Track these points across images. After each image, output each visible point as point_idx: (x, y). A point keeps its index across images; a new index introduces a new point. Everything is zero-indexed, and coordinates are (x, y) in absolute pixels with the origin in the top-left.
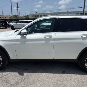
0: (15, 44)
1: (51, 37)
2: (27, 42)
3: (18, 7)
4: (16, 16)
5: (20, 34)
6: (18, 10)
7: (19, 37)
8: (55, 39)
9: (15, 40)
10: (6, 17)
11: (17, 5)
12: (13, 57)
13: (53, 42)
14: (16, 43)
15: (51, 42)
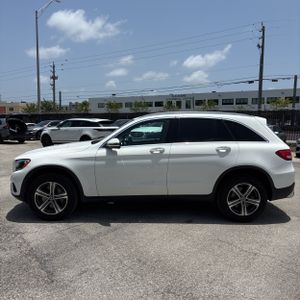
0: (95, 166)
1: (162, 152)
2: (118, 162)
3: (54, 78)
4: (46, 105)
5: (105, 146)
6: (54, 85)
7: (103, 152)
8: (170, 156)
9: (96, 158)
10: (12, 109)
11: (54, 72)
12: (89, 190)
13: (167, 160)
14: (98, 163)
15: (163, 160)
